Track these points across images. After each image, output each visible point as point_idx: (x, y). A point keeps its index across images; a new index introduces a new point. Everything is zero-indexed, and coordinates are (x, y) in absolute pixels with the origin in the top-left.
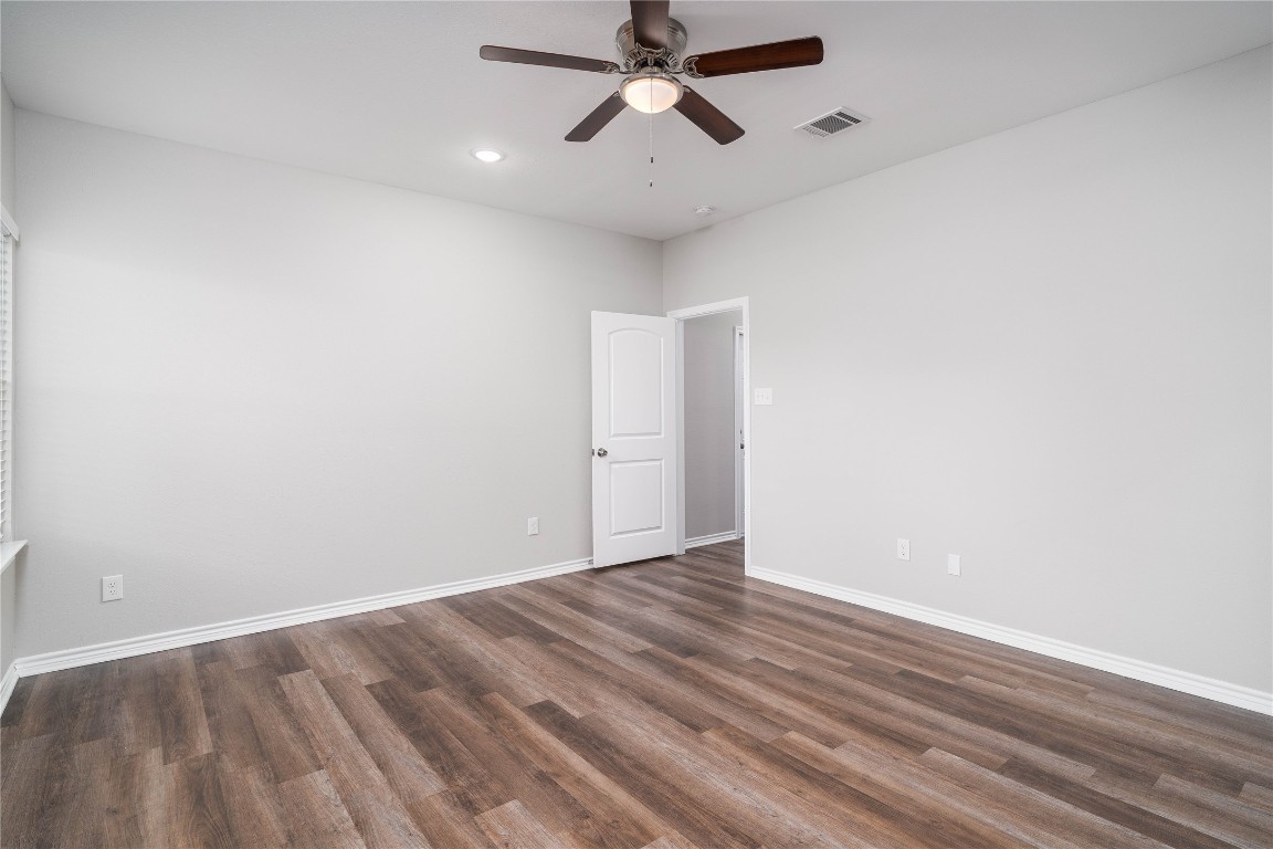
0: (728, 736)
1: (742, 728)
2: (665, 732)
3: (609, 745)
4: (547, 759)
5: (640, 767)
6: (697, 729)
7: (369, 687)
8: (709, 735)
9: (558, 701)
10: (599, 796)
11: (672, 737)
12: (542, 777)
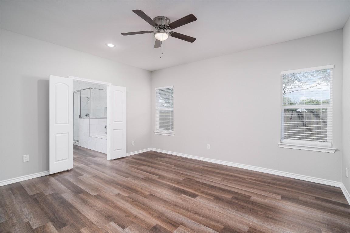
0: (143, 194)
1: (139, 196)
2: (159, 193)
3: (170, 189)
4: (182, 186)
5: (162, 186)
6: (151, 195)
7: (251, 196)
8: (148, 193)
9: (192, 199)
10: (168, 181)
11: (157, 192)
12: (180, 183)
